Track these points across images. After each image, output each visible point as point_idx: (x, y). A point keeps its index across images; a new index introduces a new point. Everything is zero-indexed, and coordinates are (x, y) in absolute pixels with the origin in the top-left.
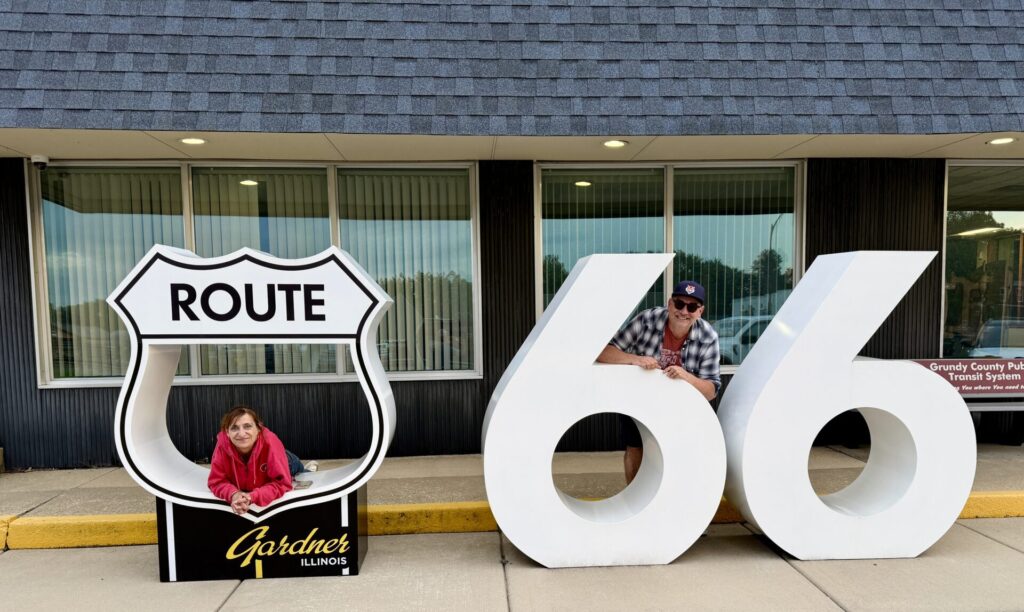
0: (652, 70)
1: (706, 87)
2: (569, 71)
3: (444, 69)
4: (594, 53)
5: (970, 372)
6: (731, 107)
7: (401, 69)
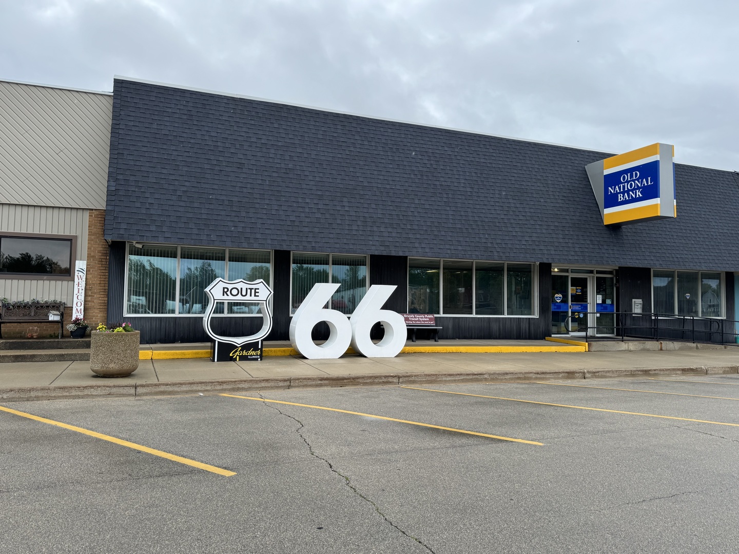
0: (331, 236)
1: (345, 241)
2: (311, 235)
3: (279, 232)
4: (316, 230)
5: (415, 318)
6: (351, 247)
7: (267, 232)
